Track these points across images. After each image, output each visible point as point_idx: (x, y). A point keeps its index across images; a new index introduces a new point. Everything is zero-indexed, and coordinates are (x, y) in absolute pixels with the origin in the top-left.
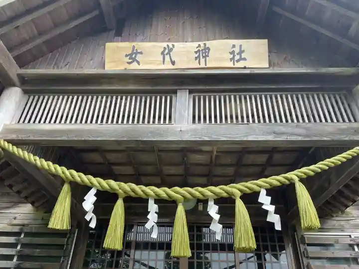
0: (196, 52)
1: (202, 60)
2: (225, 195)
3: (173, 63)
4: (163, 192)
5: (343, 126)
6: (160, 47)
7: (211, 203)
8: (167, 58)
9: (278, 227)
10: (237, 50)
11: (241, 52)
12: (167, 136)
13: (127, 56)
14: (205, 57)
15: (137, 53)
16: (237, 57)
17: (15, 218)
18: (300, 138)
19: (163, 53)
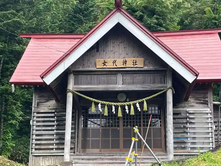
0: (123, 62)
1: (125, 65)
2: (129, 104)
3: (116, 66)
4: (115, 104)
5: (160, 85)
6: (112, 60)
7: (126, 106)
8: (114, 64)
9: (140, 110)
10: (135, 61)
11: (136, 62)
12: (116, 89)
13: (103, 63)
14: (125, 64)
15: (105, 63)
16: (135, 64)
17: (50, 106)
18: (149, 89)
19: (113, 63)
